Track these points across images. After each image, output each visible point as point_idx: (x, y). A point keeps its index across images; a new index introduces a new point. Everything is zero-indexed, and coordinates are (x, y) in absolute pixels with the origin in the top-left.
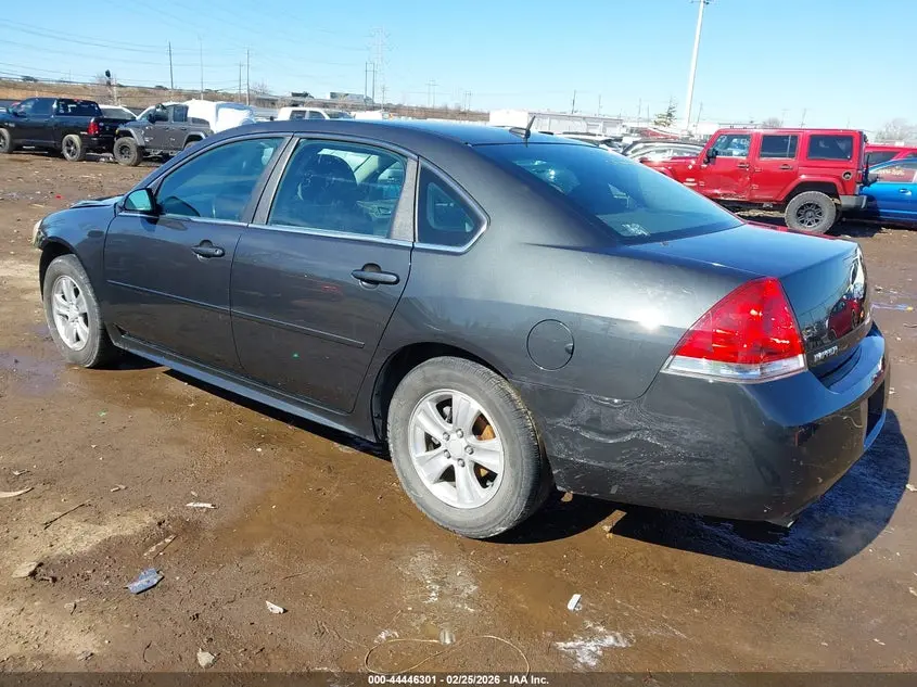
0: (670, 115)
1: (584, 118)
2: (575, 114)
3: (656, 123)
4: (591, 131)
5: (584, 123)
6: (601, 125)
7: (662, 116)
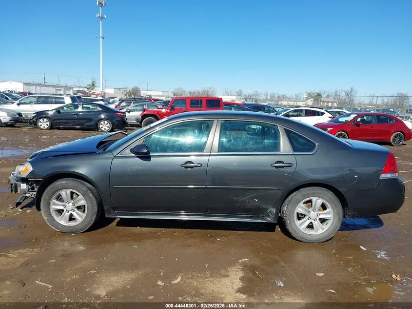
0: (93, 85)
1: (54, 86)
2: (46, 84)
3: (87, 88)
4: (58, 93)
5: (54, 89)
6: (63, 89)
7: (90, 86)
